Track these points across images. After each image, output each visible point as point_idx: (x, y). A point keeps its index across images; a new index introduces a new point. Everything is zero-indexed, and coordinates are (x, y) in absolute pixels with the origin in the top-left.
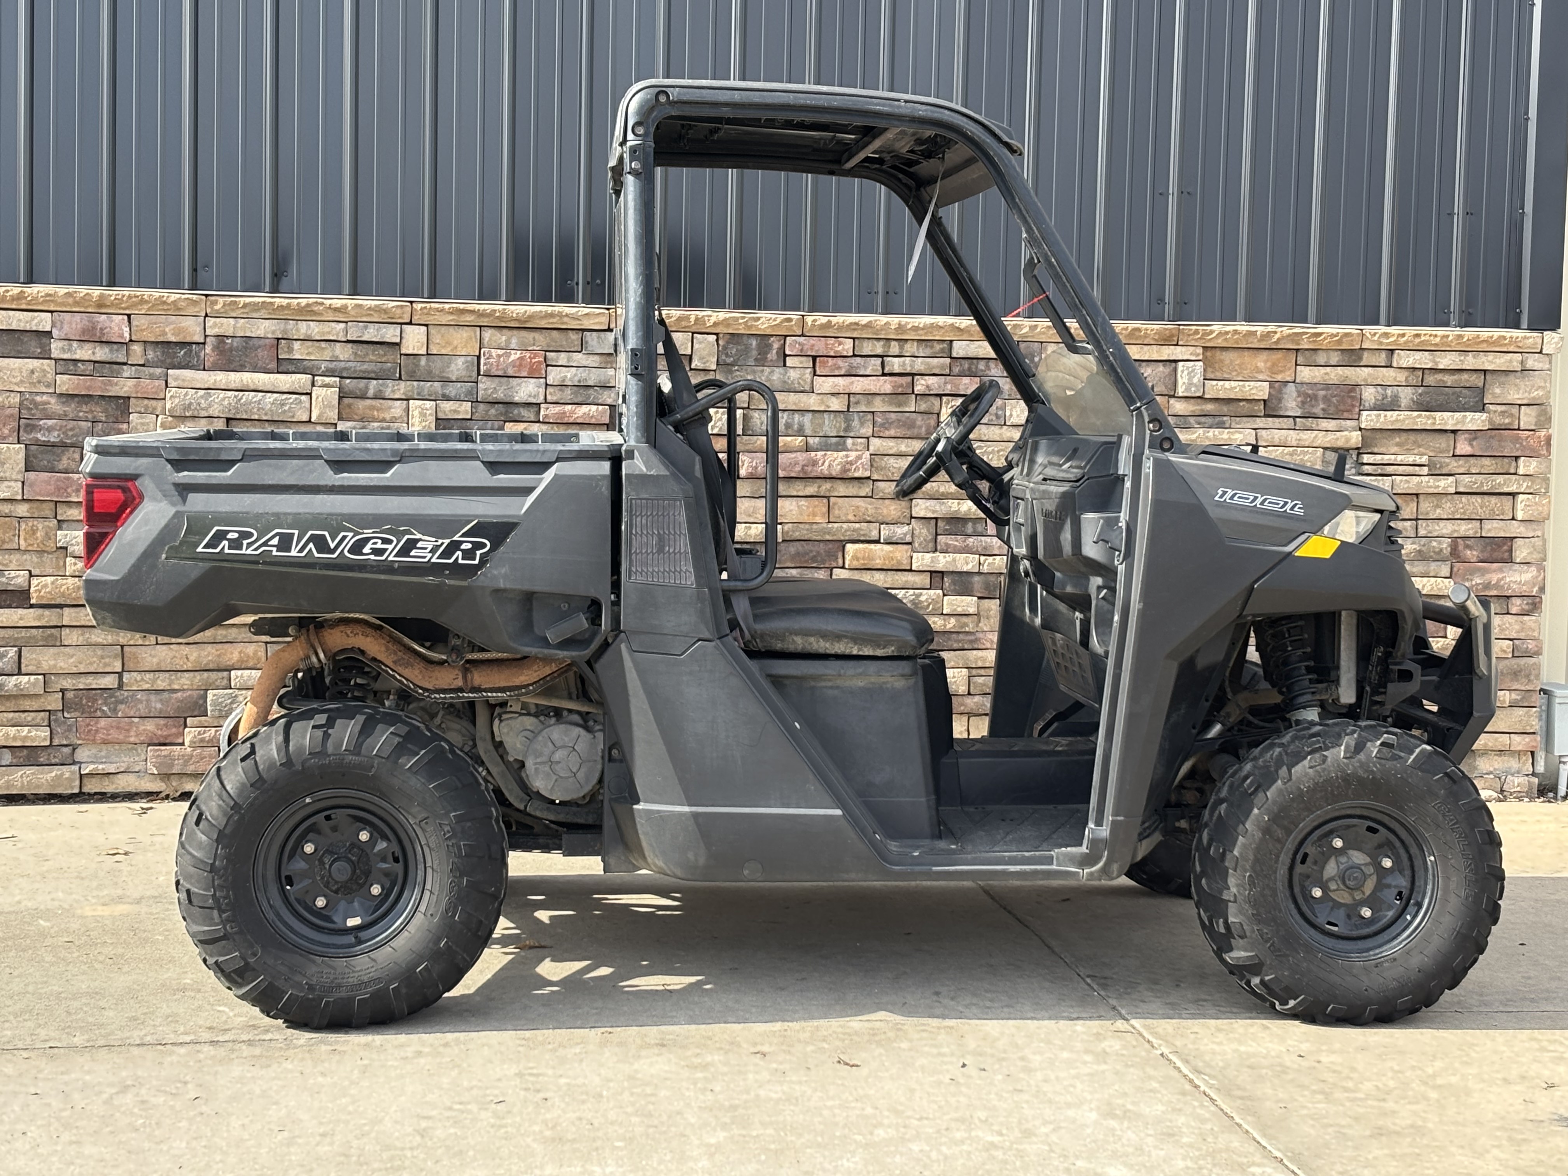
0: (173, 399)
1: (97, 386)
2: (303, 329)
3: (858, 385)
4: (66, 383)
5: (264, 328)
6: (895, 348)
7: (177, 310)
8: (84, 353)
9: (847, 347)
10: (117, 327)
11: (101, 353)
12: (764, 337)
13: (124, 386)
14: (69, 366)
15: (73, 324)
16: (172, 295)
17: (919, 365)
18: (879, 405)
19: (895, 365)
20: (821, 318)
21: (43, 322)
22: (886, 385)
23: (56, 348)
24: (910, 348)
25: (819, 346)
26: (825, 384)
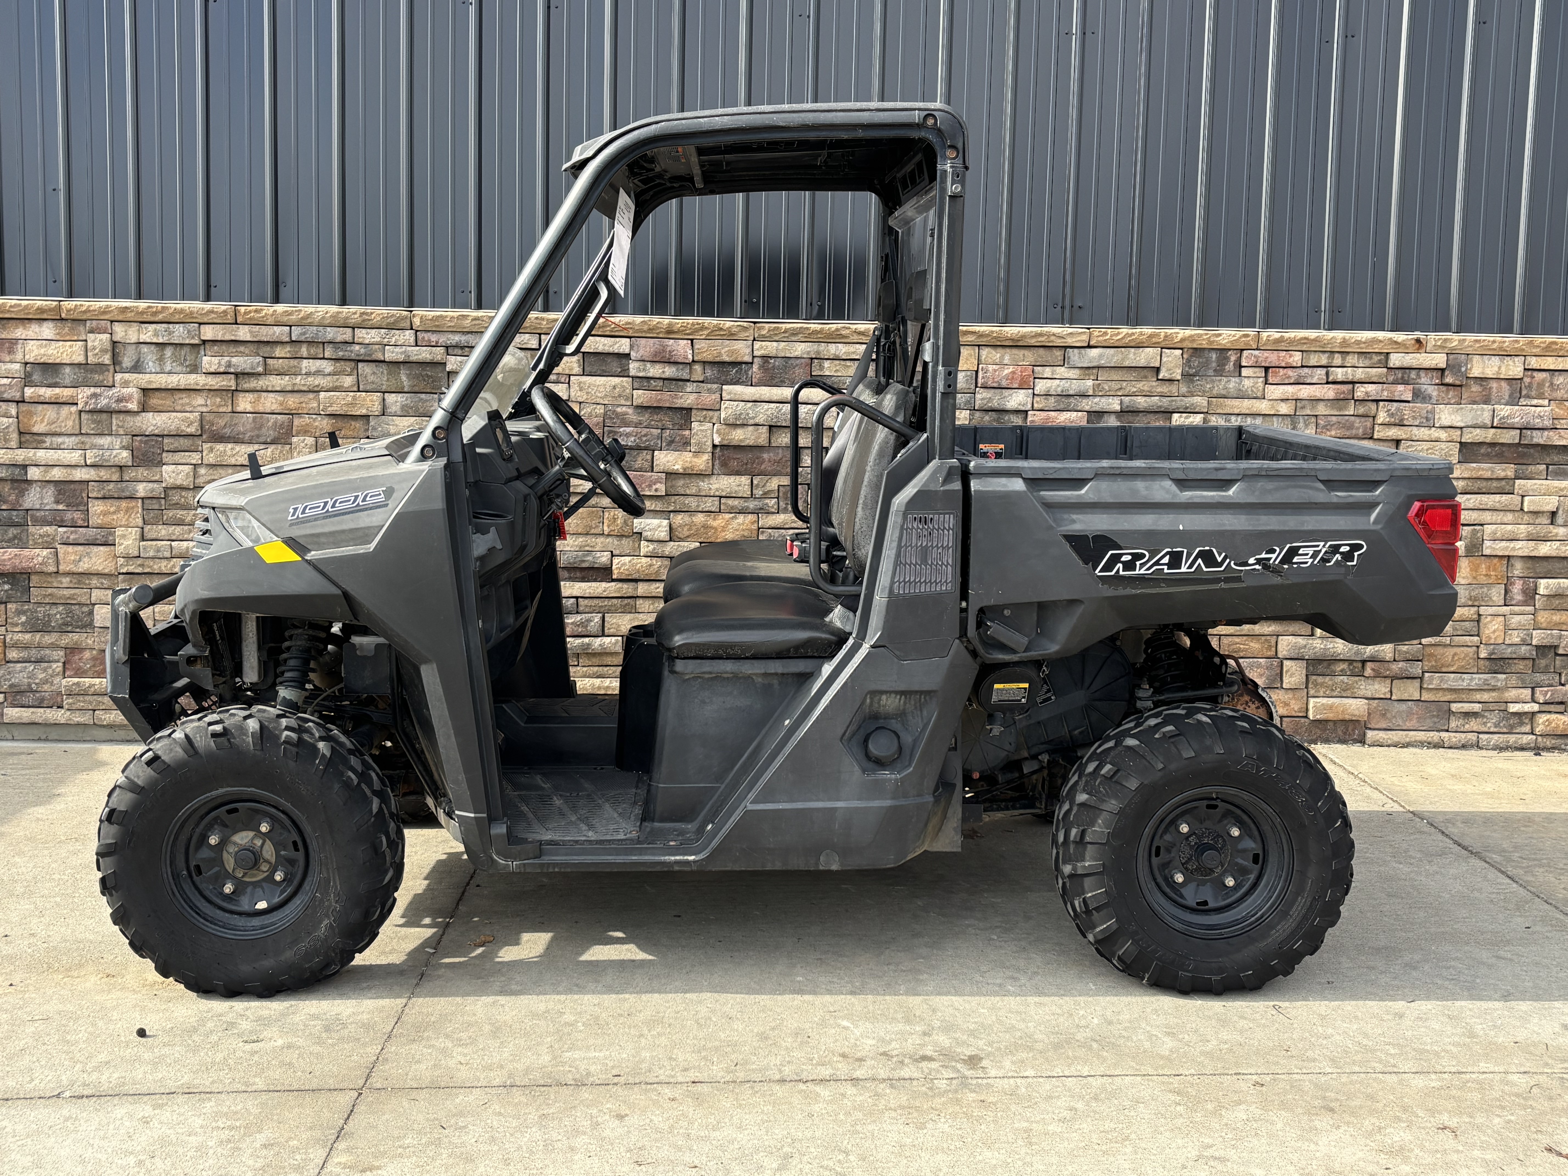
0: (728, 410)
1: (666, 398)
2: (833, 349)
3: (1305, 392)
4: (641, 396)
5: (800, 349)
6: (1338, 360)
7: (731, 336)
8: (655, 371)
9: (1296, 358)
10: (682, 349)
11: (669, 371)
12: (1223, 351)
13: (687, 398)
14: (643, 382)
15: (646, 347)
16: (727, 323)
17: (1360, 374)
18: (1321, 409)
19: (1339, 374)
20: (1274, 334)
21: (623, 346)
22: (1329, 392)
23: (634, 368)
24: (1351, 360)
25: (1272, 358)
26: (1275, 392)
